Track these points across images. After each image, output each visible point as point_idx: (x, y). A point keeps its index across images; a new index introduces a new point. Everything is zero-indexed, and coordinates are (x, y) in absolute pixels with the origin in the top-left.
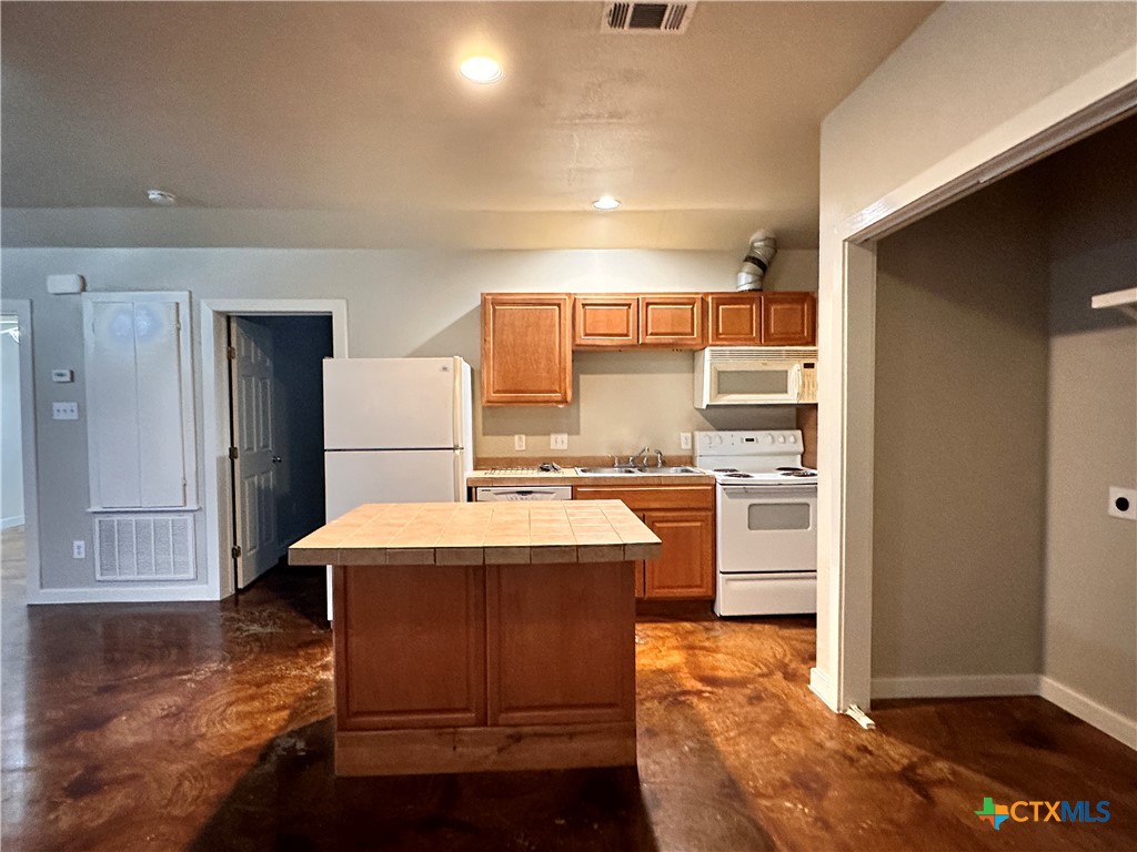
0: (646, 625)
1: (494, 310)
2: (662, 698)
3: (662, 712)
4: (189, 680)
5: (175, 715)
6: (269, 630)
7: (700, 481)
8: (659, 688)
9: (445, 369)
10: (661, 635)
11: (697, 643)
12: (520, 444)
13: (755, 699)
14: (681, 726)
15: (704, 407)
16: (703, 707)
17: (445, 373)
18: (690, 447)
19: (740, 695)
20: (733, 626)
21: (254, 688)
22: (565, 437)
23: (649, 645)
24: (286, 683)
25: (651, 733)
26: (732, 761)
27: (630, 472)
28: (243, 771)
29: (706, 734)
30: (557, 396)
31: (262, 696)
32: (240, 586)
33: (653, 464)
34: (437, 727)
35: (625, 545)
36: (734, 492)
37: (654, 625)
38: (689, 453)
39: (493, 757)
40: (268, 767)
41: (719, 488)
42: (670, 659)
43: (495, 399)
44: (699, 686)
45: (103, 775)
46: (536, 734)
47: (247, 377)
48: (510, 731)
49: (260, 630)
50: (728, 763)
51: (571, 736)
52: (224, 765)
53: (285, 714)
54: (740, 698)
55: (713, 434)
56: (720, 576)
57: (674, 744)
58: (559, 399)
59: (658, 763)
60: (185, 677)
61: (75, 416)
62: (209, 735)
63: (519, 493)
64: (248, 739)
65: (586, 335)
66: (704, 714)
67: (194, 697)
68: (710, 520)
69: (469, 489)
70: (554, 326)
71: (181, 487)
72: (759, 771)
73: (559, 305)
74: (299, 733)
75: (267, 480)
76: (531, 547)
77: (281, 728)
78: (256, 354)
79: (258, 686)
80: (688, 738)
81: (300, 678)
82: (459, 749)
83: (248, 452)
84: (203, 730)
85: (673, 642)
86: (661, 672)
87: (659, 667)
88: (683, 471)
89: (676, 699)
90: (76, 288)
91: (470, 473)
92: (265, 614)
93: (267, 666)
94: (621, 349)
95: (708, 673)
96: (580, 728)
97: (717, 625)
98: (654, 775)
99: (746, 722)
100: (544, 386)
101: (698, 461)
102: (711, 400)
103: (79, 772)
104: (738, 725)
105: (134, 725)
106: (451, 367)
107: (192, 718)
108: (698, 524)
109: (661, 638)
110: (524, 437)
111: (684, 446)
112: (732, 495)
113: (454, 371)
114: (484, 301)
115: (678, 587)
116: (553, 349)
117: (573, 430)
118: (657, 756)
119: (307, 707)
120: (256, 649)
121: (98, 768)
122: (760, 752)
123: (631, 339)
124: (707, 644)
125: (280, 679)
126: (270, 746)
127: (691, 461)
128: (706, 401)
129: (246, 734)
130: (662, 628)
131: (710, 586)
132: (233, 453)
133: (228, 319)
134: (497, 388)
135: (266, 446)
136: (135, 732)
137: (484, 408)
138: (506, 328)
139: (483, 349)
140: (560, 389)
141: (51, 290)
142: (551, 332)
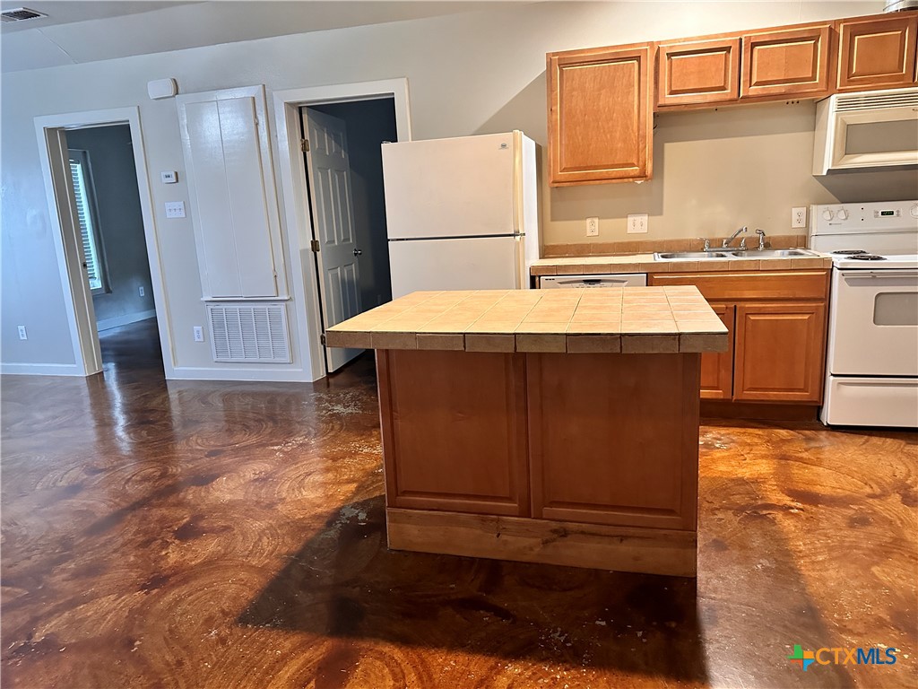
0: (731, 430)
1: (561, 71)
2: (739, 510)
3: (736, 523)
4: (279, 450)
5: (263, 480)
6: (350, 411)
7: (811, 265)
8: (737, 499)
9: (504, 146)
10: (749, 441)
11: (791, 453)
12: (592, 229)
13: (859, 522)
14: (757, 542)
15: (825, 173)
16: (787, 524)
17: (504, 150)
18: (803, 225)
19: (839, 516)
20: (844, 437)
21: (330, 461)
22: (645, 218)
23: (732, 452)
24: (358, 458)
25: (719, 545)
26: (815, 588)
27: (722, 256)
28: (311, 535)
29: (787, 554)
30: (635, 170)
31: (336, 469)
32: (331, 371)
33: (752, 246)
34: (482, 513)
35: (680, 334)
36: (856, 278)
37: (743, 430)
38: (801, 233)
39: (537, 550)
40: (333, 533)
41: (836, 273)
42: (757, 468)
43: (563, 179)
44: (787, 500)
45: (204, 524)
46: (582, 532)
47: (323, 169)
48: (554, 525)
49: (342, 410)
50: (810, 590)
51: (622, 538)
52: (297, 527)
53: (353, 486)
54: (838, 519)
55: (835, 207)
56: (830, 379)
57: (745, 560)
58: (637, 173)
59: (723, 579)
60: (276, 448)
61: (183, 214)
62: (288, 500)
63: (586, 281)
64: (319, 506)
65: (672, 93)
66: (788, 533)
67: (280, 465)
68: (822, 310)
69: (533, 279)
70: (633, 84)
71: (273, 278)
72: (850, 603)
73: (638, 58)
74: (362, 505)
75: (350, 272)
76: (566, 334)
77: (348, 499)
78: (329, 146)
79: (334, 459)
80: (763, 556)
81: (369, 455)
82: (504, 537)
83: (329, 245)
84: (284, 495)
85: (762, 449)
86: (741, 482)
87: (740, 475)
88: (790, 254)
89: (757, 512)
90: (170, 91)
91: (533, 260)
92: (348, 396)
93: (344, 442)
94: (716, 107)
95: (802, 487)
96: (632, 531)
97: (823, 435)
98: (715, 590)
99: (842, 547)
100: (619, 159)
101: (813, 241)
102: (833, 165)
103: (188, 519)
104: (831, 549)
105: (232, 485)
106: (510, 144)
107: (277, 483)
108: (806, 317)
109: (749, 445)
110: (596, 220)
111: (795, 225)
112: (852, 282)
113: (514, 147)
114: (550, 64)
115: (773, 390)
116: (630, 113)
117: (655, 209)
118: (722, 571)
119: (373, 482)
120: (337, 427)
121: (201, 517)
122: (855, 583)
123: (729, 93)
124: (805, 455)
125: (352, 455)
126: (337, 514)
127: (803, 242)
128: (828, 165)
129: (318, 502)
130: (750, 434)
131: (817, 388)
132: (315, 246)
133: (300, 109)
134: (564, 166)
135: (347, 239)
136: (231, 491)
137: (552, 188)
138: (575, 93)
139: (550, 121)
140: (638, 161)
141: (152, 96)
142: (629, 93)
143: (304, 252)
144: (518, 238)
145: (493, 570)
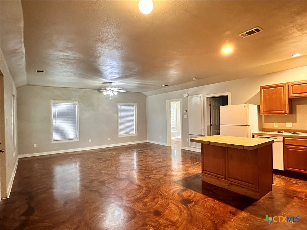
1: (263, 90)
8: (288, 193)
9: (245, 107)
12: (276, 125)
14: (282, 200)
22: (291, 123)
28: (191, 176)
29: (287, 204)
34: (217, 177)
39: (227, 186)
43: (264, 113)
44: (303, 197)
46: (235, 185)
48: (230, 182)
51: (243, 187)
58: (284, 113)
61: (187, 118)
63: (266, 138)
65: (293, 94)
67: (192, 166)
69: (253, 136)
70: (282, 93)
73: (283, 86)
78: (217, 104)
80: (280, 202)
82: (221, 183)
83: (214, 125)
89: (290, 196)
90: (187, 96)
96: (245, 186)
100: (279, 109)
106: (246, 106)
110: (277, 123)
113: (247, 107)
114: (260, 89)
117: (294, 122)
132: (211, 125)
133: (210, 98)
134: (264, 110)
138: (267, 95)
139: (261, 101)
140: (284, 110)
141: (184, 97)
142: (281, 94)
143: (208, 126)
144: (247, 126)
145: (217, 188)
